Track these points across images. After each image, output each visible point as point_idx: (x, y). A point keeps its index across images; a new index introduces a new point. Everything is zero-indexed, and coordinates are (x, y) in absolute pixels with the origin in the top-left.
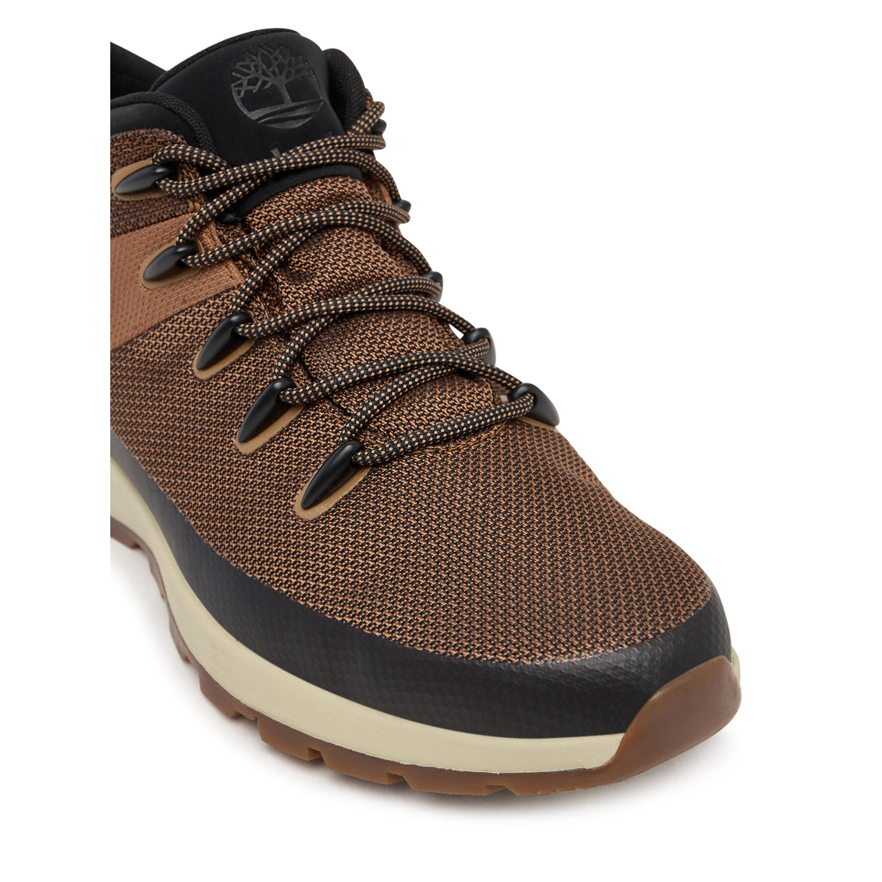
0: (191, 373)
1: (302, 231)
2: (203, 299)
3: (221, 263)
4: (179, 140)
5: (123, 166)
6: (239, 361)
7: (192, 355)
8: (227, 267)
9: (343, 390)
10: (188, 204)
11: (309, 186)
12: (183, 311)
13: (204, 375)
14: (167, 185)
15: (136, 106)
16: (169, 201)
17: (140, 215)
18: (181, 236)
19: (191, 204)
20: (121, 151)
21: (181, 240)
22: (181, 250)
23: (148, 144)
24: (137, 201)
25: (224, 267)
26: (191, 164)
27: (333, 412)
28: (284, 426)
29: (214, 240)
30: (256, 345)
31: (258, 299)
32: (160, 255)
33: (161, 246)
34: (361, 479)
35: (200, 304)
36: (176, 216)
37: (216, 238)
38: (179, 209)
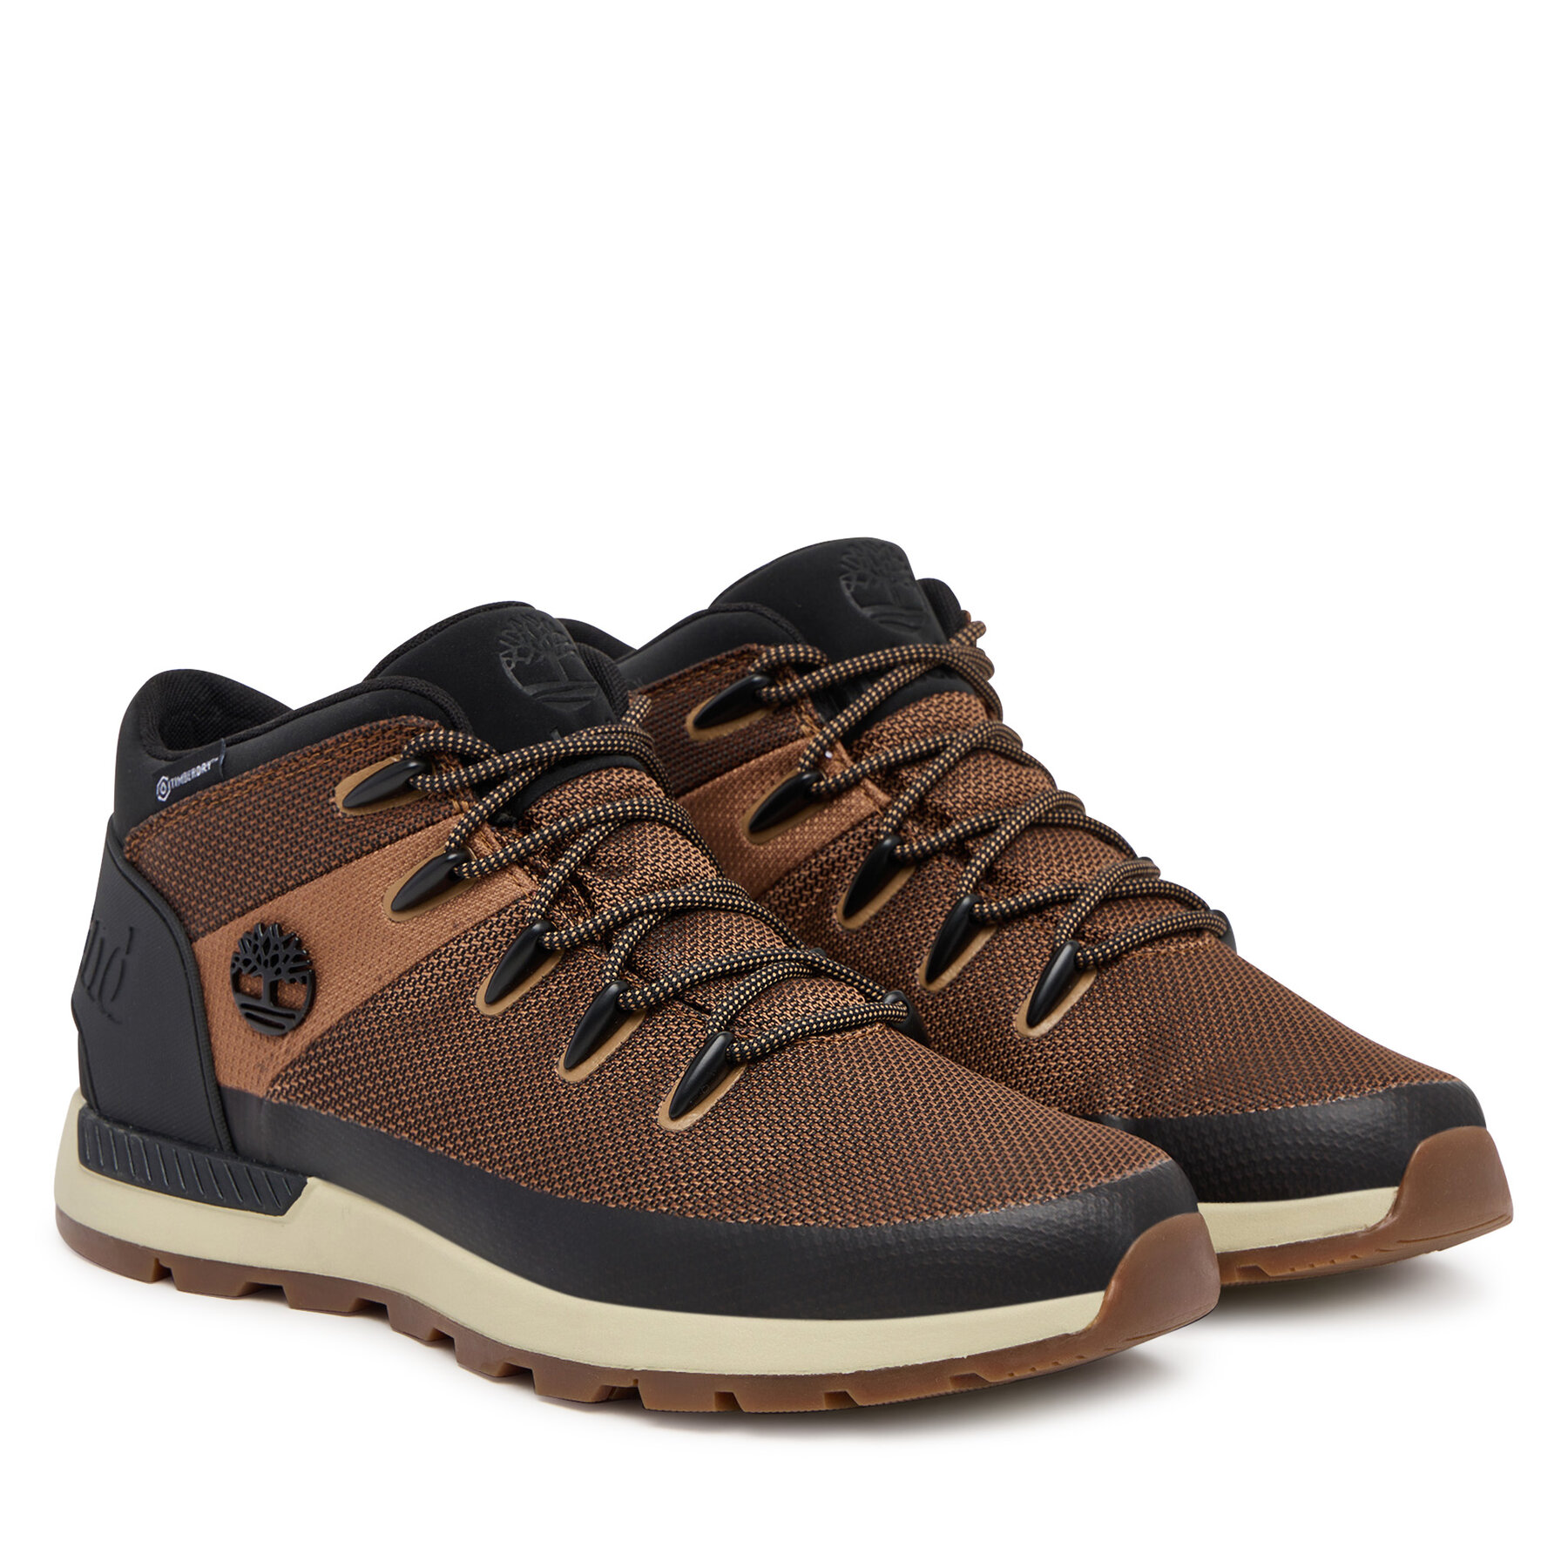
0: (475, 1011)
1: (605, 823)
2: (483, 918)
3: (504, 868)
4: (436, 726)
5: (352, 772)
6: (544, 983)
7: (473, 991)
8: (511, 874)
9: (696, 986)
10: (451, 804)
11: (581, 781)
12: (455, 939)
13: (496, 1010)
14: (424, 781)
15: (366, 696)
16: (421, 805)
17: (382, 829)
18: (451, 840)
19: (455, 804)
20: (350, 753)
21: (453, 845)
22: (452, 856)
23: (389, 738)
24: (375, 814)
25: (507, 875)
26: (454, 753)
27: (688, 1012)
28: (623, 1041)
29: (492, 843)
30: (564, 960)
31: (557, 908)
32: (422, 869)
33: (413, 865)
34: (738, 1078)
35: (477, 926)
36: (433, 824)
37: (494, 840)
38: (439, 813)
